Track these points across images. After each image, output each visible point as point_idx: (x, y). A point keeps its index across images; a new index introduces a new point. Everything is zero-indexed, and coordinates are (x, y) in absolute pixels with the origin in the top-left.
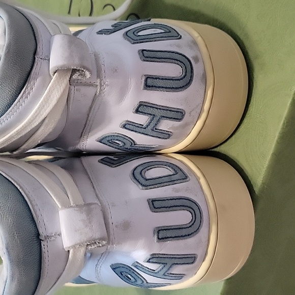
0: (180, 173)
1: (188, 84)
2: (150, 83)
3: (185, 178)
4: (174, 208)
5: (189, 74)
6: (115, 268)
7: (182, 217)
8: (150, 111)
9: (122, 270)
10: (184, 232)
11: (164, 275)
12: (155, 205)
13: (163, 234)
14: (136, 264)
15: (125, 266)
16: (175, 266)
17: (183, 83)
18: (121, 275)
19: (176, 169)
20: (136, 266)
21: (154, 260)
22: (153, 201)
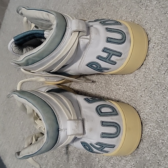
0: (115, 111)
1: (124, 42)
2: (109, 40)
3: (117, 114)
4: (110, 126)
5: (124, 38)
6: (82, 143)
7: (112, 130)
8: (108, 51)
9: (85, 144)
10: (112, 136)
11: (101, 150)
12: (103, 124)
13: (104, 135)
14: (91, 144)
15: (86, 143)
16: (106, 148)
17: (122, 41)
18: (84, 146)
19: (114, 110)
20: (91, 145)
21: (99, 144)
22: (103, 122)
